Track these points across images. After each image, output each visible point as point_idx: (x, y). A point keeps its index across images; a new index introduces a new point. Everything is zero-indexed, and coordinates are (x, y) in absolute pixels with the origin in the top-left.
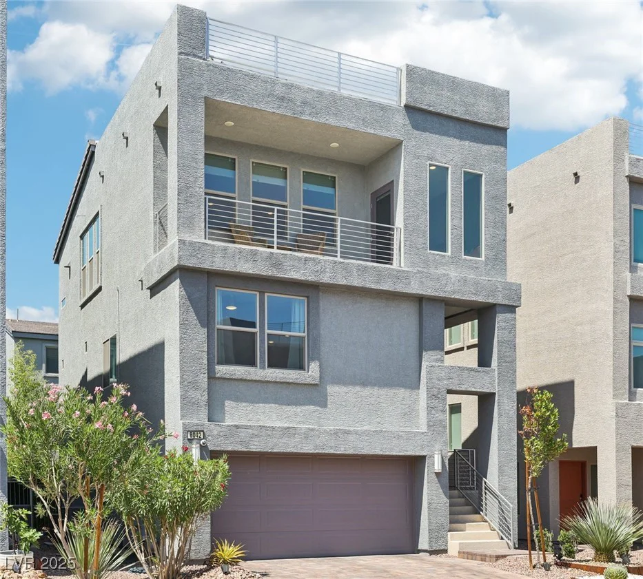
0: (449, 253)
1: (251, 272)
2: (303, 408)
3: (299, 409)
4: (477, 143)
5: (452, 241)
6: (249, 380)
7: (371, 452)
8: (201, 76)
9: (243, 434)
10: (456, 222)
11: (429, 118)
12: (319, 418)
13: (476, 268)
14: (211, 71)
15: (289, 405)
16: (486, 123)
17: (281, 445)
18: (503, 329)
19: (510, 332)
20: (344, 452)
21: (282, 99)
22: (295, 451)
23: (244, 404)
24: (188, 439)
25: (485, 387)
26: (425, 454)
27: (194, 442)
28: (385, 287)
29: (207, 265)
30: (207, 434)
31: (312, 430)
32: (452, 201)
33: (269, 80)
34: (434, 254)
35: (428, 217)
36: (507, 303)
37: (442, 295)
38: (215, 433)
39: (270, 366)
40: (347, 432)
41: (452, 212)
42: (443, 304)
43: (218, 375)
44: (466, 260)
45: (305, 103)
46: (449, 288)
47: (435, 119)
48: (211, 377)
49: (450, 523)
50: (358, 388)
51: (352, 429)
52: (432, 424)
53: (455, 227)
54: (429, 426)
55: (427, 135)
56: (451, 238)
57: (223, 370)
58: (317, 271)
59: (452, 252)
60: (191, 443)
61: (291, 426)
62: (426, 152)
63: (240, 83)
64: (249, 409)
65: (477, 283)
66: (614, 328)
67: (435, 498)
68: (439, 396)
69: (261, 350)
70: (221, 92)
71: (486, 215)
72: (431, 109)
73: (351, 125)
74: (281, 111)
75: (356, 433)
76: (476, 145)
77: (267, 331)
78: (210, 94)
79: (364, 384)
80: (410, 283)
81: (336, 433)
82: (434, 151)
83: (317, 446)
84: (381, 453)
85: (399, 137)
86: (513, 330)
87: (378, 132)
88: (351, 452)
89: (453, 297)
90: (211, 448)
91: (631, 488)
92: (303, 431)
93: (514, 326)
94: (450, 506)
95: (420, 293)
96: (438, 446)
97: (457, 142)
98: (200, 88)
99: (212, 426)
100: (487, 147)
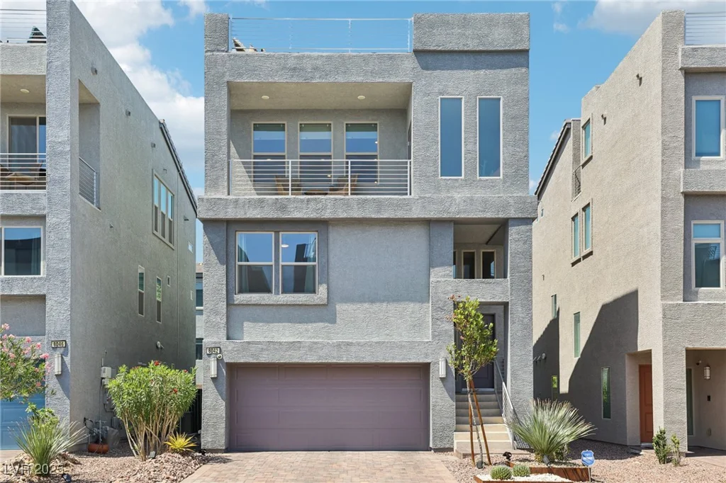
0: (463, 177)
1: (259, 216)
2: (314, 325)
3: (310, 326)
4: (495, 69)
5: (465, 165)
6: (263, 305)
7: (373, 361)
8: (224, 66)
9: (253, 348)
10: (470, 147)
11: (440, 57)
12: (329, 333)
13: (493, 186)
14: (232, 59)
15: (300, 323)
16: (502, 49)
17: (287, 356)
18: (516, 241)
19: (525, 243)
20: (347, 361)
21: (295, 69)
22: (300, 361)
23: (261, 324)
24: (208, 354)
25: (497, 297)
26: (429, 361)
27: (212, 356)
28: (385, 216)
29: (221, 216)
30: (223, 350)
31: (316, 343)
32: (465, 128)
33: (283, 57)
34: (445, 179)
35: (439, 147)
36: (520, 216)
37: (445, 216)
38: (230, 348)
39: (284, 292)
40: (349, 344)
41: (465, 138)
42: (452, 224)
43: (236, 303)
44: (480, 180)
45: (316, 69)
46: (453, 209)
47: (447, 57)
48: (230, 303)
49: (457, 423)
50: (366, 305)
51: (354, 341)
52: (437, 333)
53: (468, 152)
54: (434, 336)
55: (437, 73)
56: (465, 163)
57: (240, 298)
58: (319, 209)
59: (465, 175)
60: (209, 357)
61: (298, 340)
62: (437, 87)
63: (257, 64)
64: (265, 328)
65: (485, 201)
66: (663, 228)
67: (441, 401)
68: (445, 308)
69: (276, 279)
70: (240, 75)
71: (504, 135)
72: (440, 48)
73: (360, 79)
74: (295, 80)
75: (359, 344)
76: (492, 71)
77: (281, 263)
78: (231, 79)
79: (373, 301)
80: (411, 209)
81: (339, 345)
82: (446, 85)
83: (320, 356)
84: (383, 361)
85: (407, 80)
86: (528, 240)
87: (386, 80)
88: (353, 361)
89: (457, 216)
90: (226, 360)
91: (685, 391)
92: (307, 344)
93: (530, 238)
94: (456, 408)
95: (423, 217)
96: (444, 353)
97: (471, 73)
98: (223, 75)
99: (228, 343)
100: (505, 71)
